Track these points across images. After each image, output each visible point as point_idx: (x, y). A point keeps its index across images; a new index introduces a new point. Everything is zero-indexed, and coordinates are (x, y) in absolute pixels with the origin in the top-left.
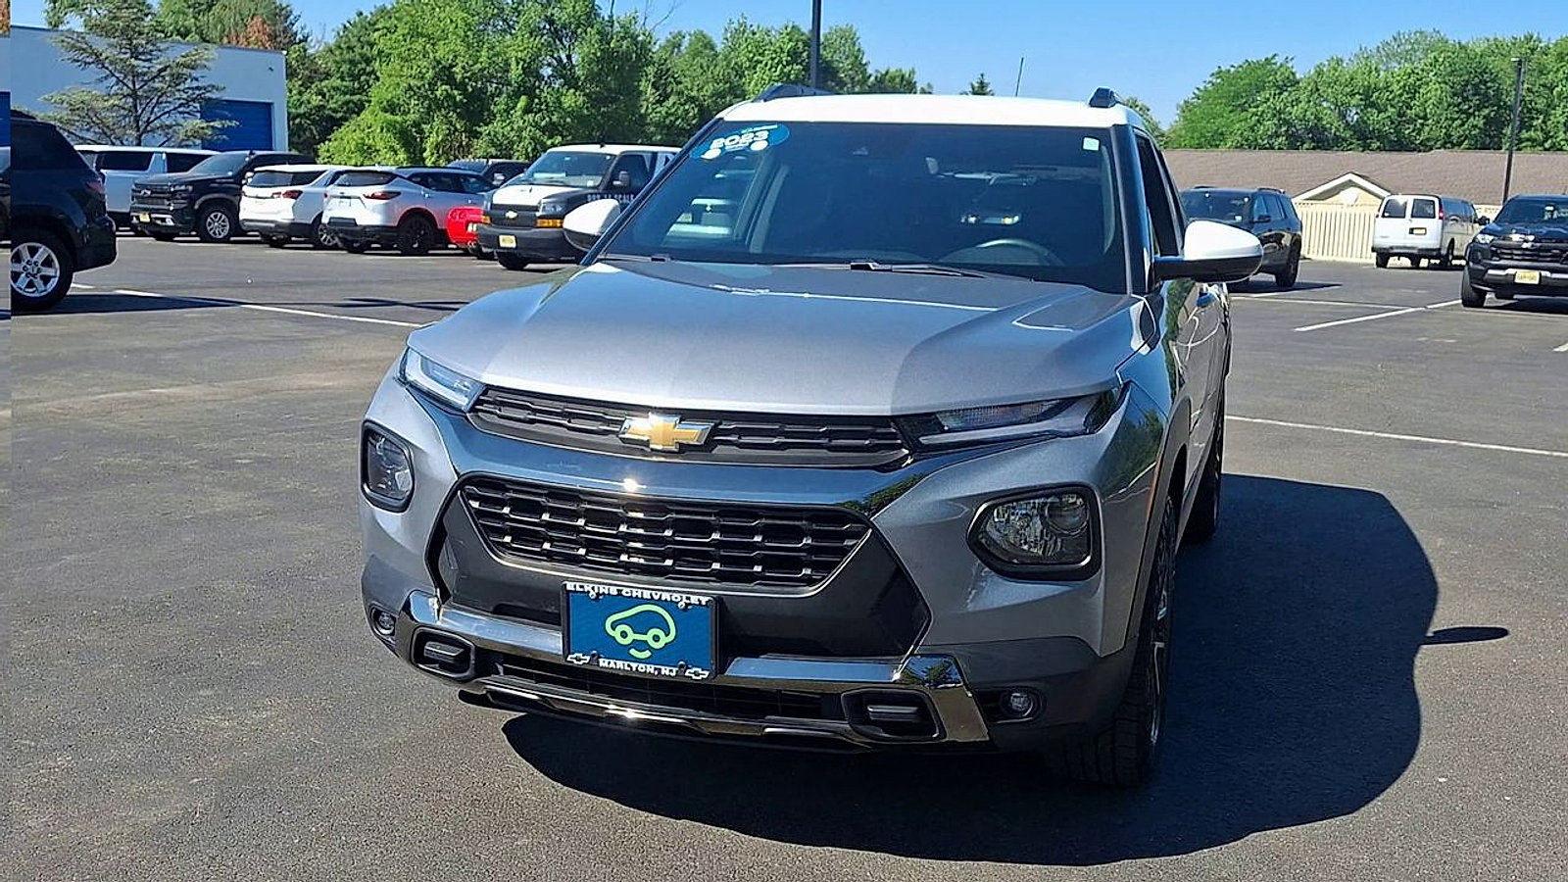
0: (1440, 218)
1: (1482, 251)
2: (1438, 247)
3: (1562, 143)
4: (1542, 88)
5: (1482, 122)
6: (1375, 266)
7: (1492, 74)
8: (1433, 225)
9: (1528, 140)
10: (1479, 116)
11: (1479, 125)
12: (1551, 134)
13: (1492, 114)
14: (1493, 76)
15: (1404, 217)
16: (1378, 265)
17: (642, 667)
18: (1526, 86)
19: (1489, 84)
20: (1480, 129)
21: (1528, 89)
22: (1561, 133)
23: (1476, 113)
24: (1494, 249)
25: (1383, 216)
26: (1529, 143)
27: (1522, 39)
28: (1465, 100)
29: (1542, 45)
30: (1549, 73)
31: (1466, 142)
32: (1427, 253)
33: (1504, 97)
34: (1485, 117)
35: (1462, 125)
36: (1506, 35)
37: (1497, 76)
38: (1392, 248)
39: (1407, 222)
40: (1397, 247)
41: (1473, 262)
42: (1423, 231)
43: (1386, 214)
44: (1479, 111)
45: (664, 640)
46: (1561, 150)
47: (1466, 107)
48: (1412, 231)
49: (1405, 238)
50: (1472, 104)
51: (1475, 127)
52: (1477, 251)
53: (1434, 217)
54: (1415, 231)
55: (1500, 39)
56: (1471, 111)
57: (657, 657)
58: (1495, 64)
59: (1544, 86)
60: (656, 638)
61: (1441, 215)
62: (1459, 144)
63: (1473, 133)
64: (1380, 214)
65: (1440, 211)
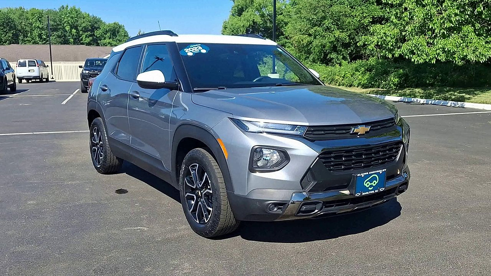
0: (38, 66)
1: (86, 76)
2: (39, 75)
3: (38, 41)
4: (28, 24)
5: (11, 35)
6: (18, 83)
7: (12, 19)
8: (36, 68)
9: (27, 41)
10: (10, 33)
11: (11, 36)
12: (34, 39)
13: (14, 32)
14: (12, 20)
15: (26, 66)
16: (19, 83)
17: (371, 192)
18: (23, 24)
19: (11, 23)
20: (11, 37)
21: (24, 24)
22: (37, 38)
23: (9, 32)
24: (90, 75)
25: (19, 66)
26: (28, 42)
27: (19, 9)
28: (5, 27)
29: (25, 11)
30: (30, 19)
31: (8, 41)
32: (35, 78)
33: (17, 27)
34: (12, 33)
35: (5, 36)
36: (13, 7)
37: (13, 20)
38: (24, 77)
39: (27, 68)
40: (26, 76)
41: (84, 79)
42: (33, 71)
43: (20, 66)
44: (10, 31)
45: (376, 183)
46: (38, 43)
47: (5, 30)
48: (29, 71)
49: (28, 73)
50: (7, 29)
51: (9, 36)
52: (85, 76)
53: (36, 66)
54: (30, 71)
55: (11, 8)
56: (7, 31)
57: (375, 188)
58: (12, 16)
59: (29, 23)
60: (374, 183)
61: (38, 65)
62: (5, 42)
63: (9, 38)
64: (18, 66)
65: (37, 64)
